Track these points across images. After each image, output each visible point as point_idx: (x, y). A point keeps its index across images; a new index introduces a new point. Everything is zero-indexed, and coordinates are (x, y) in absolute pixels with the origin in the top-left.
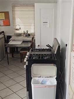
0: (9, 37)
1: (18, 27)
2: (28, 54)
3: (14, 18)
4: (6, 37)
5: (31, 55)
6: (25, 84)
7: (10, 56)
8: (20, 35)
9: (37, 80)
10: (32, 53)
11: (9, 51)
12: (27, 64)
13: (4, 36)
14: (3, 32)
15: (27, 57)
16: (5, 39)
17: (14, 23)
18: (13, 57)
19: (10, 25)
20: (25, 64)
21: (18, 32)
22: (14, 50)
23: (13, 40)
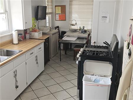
0: (64, 33)
1: (74, 23)
2: (82, 50)
3: (70, 13)
4: (60, 32)
5: (84, 50)
6: (76, 82)
7: (63, 52)
8: (75, 31)
10: (86, 49)
11: (62, 48)
12: (79, 59)
13: (59, 31)
14: (58, 27)
15: (80, 52)
16: (59, 34)
17: (70, 17)
18: (66, 54)
19: (65, 20)
20: (77, 60)
21: (73, 27)
22: (68, 46)
23: (68, 36)
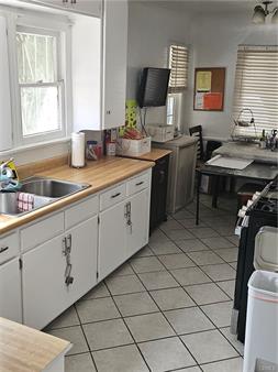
0: (215, 145)
1: (245, 117)
2: (256, 196)
3: (238, 89)
4: (205, 143)
5: (263, 199)
6: (231, 288)
7: (206, 201)
8: (248, 141)
9: (270, 278)
10: (269, 196)
11: (205, 188)
12: (245, 223)
13: (201, 140)
14: (199, 129)
15: (250, 203)
16: (201, 149)
17: (236, 102)
18: (215, 205)
19: (222, 110)
20: (239, 225)
21: (243, 131)
23: (224, 155)
